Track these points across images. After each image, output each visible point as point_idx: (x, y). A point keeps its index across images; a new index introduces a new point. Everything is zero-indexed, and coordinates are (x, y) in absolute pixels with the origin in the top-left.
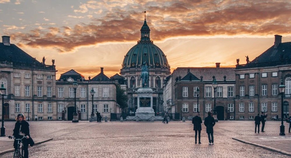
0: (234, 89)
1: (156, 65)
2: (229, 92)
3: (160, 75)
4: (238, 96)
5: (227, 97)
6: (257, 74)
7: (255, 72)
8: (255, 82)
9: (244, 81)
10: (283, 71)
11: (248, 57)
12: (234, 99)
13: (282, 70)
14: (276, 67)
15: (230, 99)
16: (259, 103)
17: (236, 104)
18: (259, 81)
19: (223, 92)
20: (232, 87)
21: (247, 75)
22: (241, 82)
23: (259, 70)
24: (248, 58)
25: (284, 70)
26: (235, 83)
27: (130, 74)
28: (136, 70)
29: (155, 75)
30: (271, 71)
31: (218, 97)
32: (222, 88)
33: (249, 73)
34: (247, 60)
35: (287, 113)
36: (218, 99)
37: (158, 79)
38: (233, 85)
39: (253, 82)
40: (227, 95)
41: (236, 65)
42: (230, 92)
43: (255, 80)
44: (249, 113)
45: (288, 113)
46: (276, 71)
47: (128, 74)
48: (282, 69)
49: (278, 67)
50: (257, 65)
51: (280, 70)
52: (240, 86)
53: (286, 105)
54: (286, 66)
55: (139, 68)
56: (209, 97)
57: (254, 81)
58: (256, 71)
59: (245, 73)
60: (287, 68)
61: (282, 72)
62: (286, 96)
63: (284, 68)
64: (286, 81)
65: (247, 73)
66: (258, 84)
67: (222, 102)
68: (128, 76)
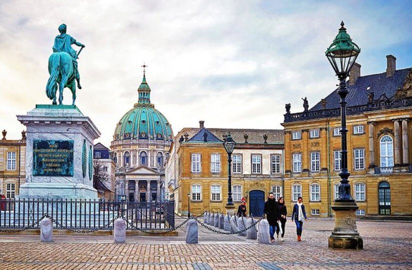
0: (283, 159)
1: (157, 136)
2: (273, 165)
3: (163, 149)
4: (290, 171)
5: (270, 174)
6: (324, 131)
7: (320, 127)
8: (320, 145)
9: (299, 145)
10: (376, 123)
11: (307, 100)
12: (282, 177)
13: (374, 120)
14: (361, 115)
15: (276, 177)
16: (330, 184)
17: (285, 186)
18: (329, 143)
19: (263, 163)
20: (278, 156)
21: (305, 133)
22: (294, 145)
23: (327, 123)
24: (306, 102)
25: (378, 120)
26: (282, 149)
27: (123, 148)
28: (132, 143)
29: (157, 149)
30: (351, 124)
31: (254, 173)
32: (262, 157)
33: (308, 128)
34: (304, 106)
35: (387, 204)
36: (255, 178)
37: (160, 156)
38: (280, 152)
39: (317, 145)
40: (270, 169)
41: (285, 114)
42: (275, 165)
43: (320, 142)
44: (310, 203)
45: (389, 204)
46: (362, 123)
47: (121, 148)
48: (374, 118)
49: (366, 116)
50: (323, 113)
51: (371, 120)
52: (293, 153)
53: (385, 188)
54: (382, 114)
55: (135, 140)
56: (238, 174)
57: (318, 143)
58: (322, 124)
59: (302, 129)
60: (384, 116)
61: (374, 125)
62: (382, 171)
63: (377, 116)
64: (380, 142)
65: (306, 128)
66: (326, 149)
67: (261, 183)
68: (121, 151)
